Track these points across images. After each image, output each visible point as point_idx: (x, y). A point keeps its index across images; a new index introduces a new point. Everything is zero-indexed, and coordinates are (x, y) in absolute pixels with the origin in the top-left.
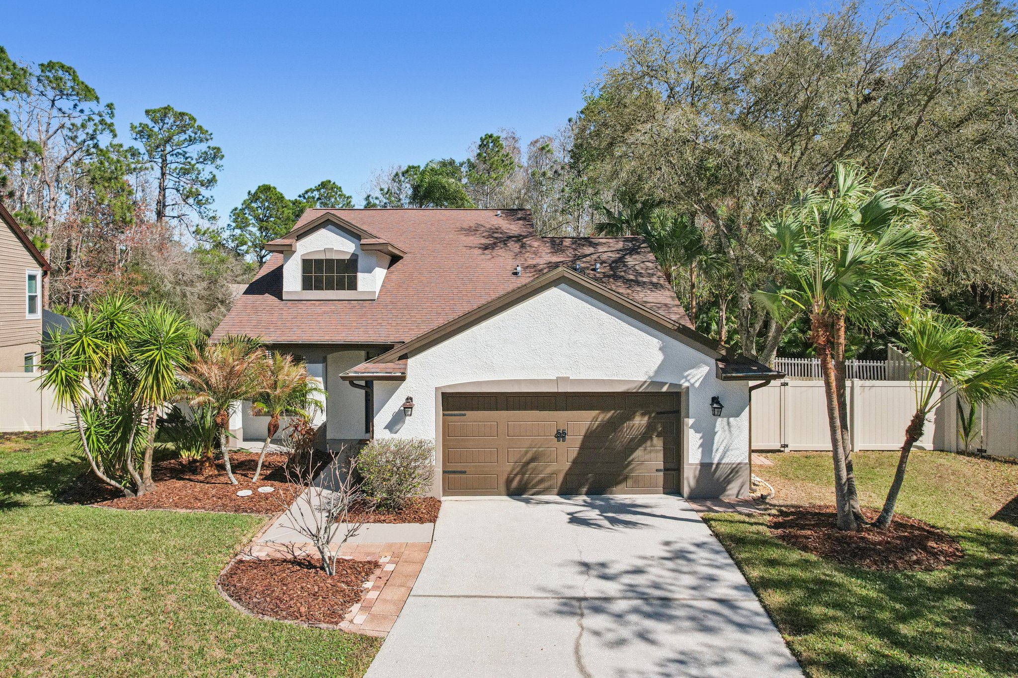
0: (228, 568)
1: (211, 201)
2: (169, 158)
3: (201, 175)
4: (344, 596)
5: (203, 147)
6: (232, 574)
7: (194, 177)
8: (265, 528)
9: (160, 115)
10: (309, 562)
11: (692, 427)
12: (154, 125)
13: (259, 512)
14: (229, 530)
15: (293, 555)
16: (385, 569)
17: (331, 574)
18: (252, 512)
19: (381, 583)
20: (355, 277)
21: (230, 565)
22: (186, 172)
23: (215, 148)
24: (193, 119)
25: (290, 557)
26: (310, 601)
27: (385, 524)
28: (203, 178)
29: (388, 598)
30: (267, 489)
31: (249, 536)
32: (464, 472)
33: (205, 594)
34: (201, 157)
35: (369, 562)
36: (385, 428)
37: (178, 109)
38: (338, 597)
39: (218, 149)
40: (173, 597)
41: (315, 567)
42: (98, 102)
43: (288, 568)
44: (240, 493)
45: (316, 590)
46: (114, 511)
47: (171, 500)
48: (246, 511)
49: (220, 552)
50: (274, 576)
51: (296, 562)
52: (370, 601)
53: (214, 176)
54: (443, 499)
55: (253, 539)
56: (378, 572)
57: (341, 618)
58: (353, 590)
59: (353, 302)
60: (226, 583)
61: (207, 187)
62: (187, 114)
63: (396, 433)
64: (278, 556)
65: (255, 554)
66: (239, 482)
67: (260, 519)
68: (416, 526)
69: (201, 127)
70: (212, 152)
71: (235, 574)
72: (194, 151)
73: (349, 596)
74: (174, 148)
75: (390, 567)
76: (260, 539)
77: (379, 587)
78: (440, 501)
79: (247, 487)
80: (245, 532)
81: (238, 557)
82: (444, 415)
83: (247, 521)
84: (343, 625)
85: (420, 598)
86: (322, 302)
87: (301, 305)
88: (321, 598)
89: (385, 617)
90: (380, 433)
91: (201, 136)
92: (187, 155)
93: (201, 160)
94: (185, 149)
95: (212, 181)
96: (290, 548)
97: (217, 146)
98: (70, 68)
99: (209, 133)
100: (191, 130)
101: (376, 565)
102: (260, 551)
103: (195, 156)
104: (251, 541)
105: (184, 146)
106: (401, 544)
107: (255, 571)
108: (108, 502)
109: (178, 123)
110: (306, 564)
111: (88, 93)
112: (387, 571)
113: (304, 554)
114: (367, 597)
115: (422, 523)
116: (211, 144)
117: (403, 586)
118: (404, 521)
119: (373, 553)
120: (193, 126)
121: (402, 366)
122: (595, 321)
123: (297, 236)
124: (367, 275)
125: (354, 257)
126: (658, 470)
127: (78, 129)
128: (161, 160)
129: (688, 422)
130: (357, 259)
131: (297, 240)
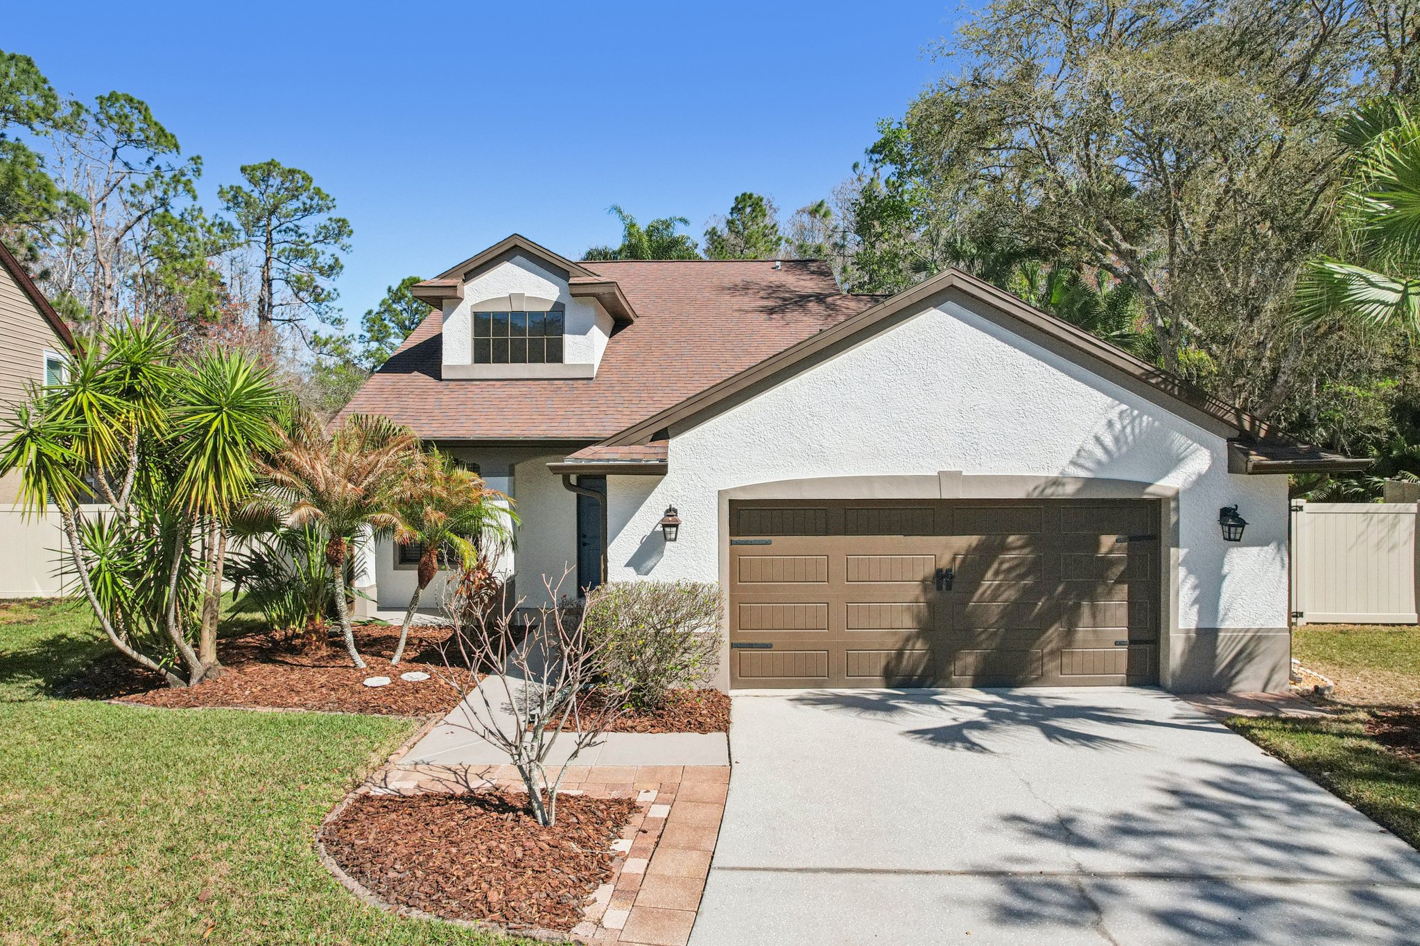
0: (340, 809)
1: (335, 296)
2: (275, 236)
3: (320, 259)
4: (578, 868)
6: (347, 820)
7: (310, 262)
8: (413, 739)
9: (261, 173)
10: (500, 799)
11: (1185, 563)
12: (252, 187)
13: (403, 713)
14: (347, 742)
15: (468, 787)
16: (649, 815)
17: (546, 823)
18: (390, 712)
19: (649, 841)
20: (560, 342)
21: (345, 805)
22: (300, 255)
23: (339, 221)
24: (307, 179)
25: (460, 790)
26: (508, 877)
27: (635, 734)
28: (323, 264)
29: (668, 873)
30: (417, 676)
31: (384, 752)
32: (768, 646)
33: (289, 861)
34: (321, 233)
35: (618, 802)
36: (627, 565)
37: (286, 165)
38: (566, 870)
39: (344, 221)
40: (224, 867)
41: (513, 809)
42: (178, 153)
43: (460, 811)
44: (369, 682)
45: (520, 855)
46: (145, 709)
47: (247, 692)
48: (380, 712)
49: (326, 779)
50: (432, 827)
51: (472, 799)
52: (631, 878)
53: (337, 260)
54: (732, 693)
55: (391, 758)
56: (637, 820)
57: (579, 917)
58: (593, 855)
59: (556, 382)
60: (335, 839)
61: (329, 276)
62: (299, 172)
63: (647, 574)
64: (439, 788)
65: (394, 784)
66: (368, 664)
67: (405, 724)
68: (695, 737)
69: (319, 189)
70: (335, 226)
71: (354, 821)
72: (310, 225)
73: (588, 869)
74: (283, 221)
75: (660, 812)
76: (403, 759)
77: (645, 850)
78: (727, 697)
79: (383, 672)
80: (377, 745)
81: (361, 791)
82: (732, 543)
83: (380, 727)
84: (581, 931)
85: (736, 873)
86: (506, 382)
87: (471, 387)
88: (530, 872)
89: (669, 915)
90: (618, 570)
91: (320, 202)
92: (300, 232)
93: (321, 238)
94: (297, 223)
95: (333, 269)
96: (461, 775)
97: (342, 217)
98: (141, 103)
99: (331, 198)
100: (305, 194)
101: (633, 807)
102: (403, 779)
103: (312, 233)
104: (387, 761)
105: (296, 217)
106: (673, 769)
107: (393, 816)
108: (139, 696)
109: (287, 184)
110: (493, 803)
111: (164, 139)
112: (654, 820)
113: (488, 785)
114: (624, 870)
115: (705, 732)
116: (334, 214)
117: (694, 849)
118: (669, 728)
119: (623, 785)
120: (307, 189)
121: (661, 450)
122: (1009, 368)
123: (465, 275)
124: (579, 338)
125: (559, 307)
126: (1118, 643)
127: (142, 192)
128: (263, 239)
129: (1177, 554)
130: (563, 312)
131: (464, 281)
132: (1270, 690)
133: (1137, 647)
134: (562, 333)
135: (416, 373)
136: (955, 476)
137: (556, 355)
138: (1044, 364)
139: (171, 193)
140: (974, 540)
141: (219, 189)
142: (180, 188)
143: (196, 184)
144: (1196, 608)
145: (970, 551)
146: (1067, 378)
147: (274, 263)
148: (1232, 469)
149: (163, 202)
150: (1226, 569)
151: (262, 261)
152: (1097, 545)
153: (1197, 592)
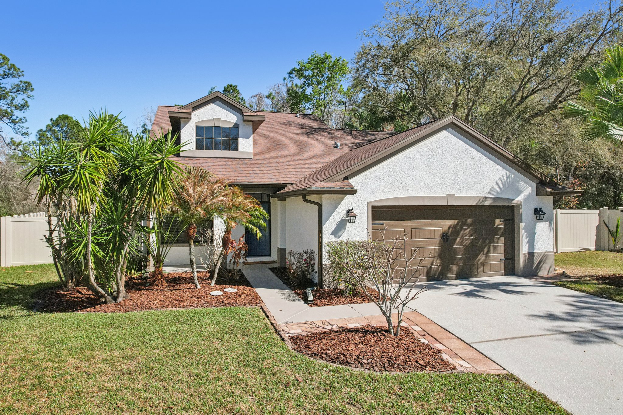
1: (24, 121)
3: (16, 100)
5: (16, 81)
7: (9, 102)
17: (395, 335)
20: (237, 141)
23: (26, 82)
28: (17, 103)
30: (231, 290)
34: (15, 88)
36: (331, 234)
39: (29, 83)
52: (447, 350)
53: (27, 102)
57: (451, 364)
59: (235, 159)
61: (20, 110)
63: (339, 238)
69: (14, 65)
86: (212, 159)
89: (480, 360)
90: (327, 237)
93: (15, 90)
95: (24, 106)
97: (28, 81)
99: (21, 70)
112: (420, 331)
114: (440, 348)
116: (22, 78)
117: (450, 338)
122: (470, 155)
123: (193, 108)
124: (245, 140)
125: (236, 126)
129: (522, 225)
130: (238, 128)
131: (193, 111)
132: (550, 274)
133: (506, 261)
134: (238, 137)
136: (452, 196)
137: (235, 147)
140: (456, 221)
144: (527, 245)
145: (455, 226)
146: (488, 159)
148: (538, 194)
150: (536, 231)
152: (494, 222)
153: (528, 239)
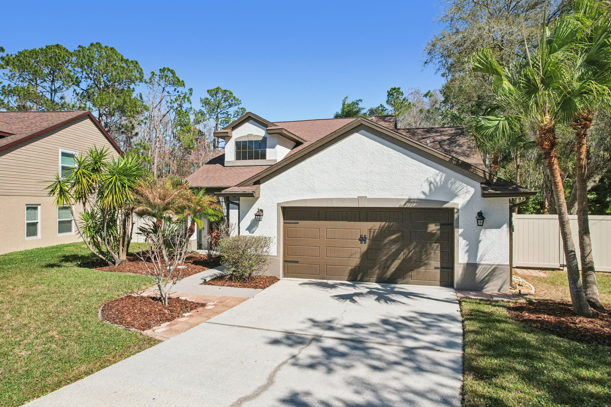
2: (220, 116)
4: (163, 317)
5: (236, 108)
9: (214, 92)
11: (461, 235)
12: (211, 98)
16: (205, 308)
17: (165, 304)
19: (196, 314)
20: (265, 151)
21: (121, 297)
23: (242, 109)
24: (231, 93)
29: (190, 322)
30: (183, 267)
31: (148, 286)
32: (297, 262)
35: (199, 304)
36: (246, 230)
37: (223, 89)
38: (158, 317)
42: (184, 87)
52: (178, 322)
54: (281, 278)
56: (200, 308)
57: (150, 328)
58: (172, 315)
62: (228, 91)
65: (143, 294)
68: (250, 290)
69: (235, 97)
70: (241, 111)
72: (232, 111)
73: (167, 318)
74: (222, 109)
75: (210, 307)
76: (153, 288)
77: (192, 316)
78: (278, 279)
81: (131, 295)
82: (285, 223)
84: (147, 331)
85: (209, 324)
86: (245, 167)
90: (243, 232)
91: (235, 102)
92: (228, 113)
93: (236, 115)
94: (227, 110)
98: (172, 71)
99: (239, 100)
100: (230, 99)
101: (203, 305)
102: (147, 293)
103: (233, 114)
105: (226, 108)
106: (230, 297)
109: (224, 96)
111: (178, 82)
115: (256, 288)
116: (240, 106)
117: (207, 317)
118: (245, 286)
119: (209, 300)
120: (231, 97)
121: (255, 188)
123: (233, 128)
124: (272, 150)
125: (265, 139)
126: (436, 268)
127: (174, 102)
128: (215, 117)
129: (459, 232)
130: (266, 140)
131: (232, 130)
132: (501, 291)
133: (444, 270)
134: (266, 148)
135: (218, 164)
136: (364, 198)
137: (264, 157)
138: (400, 153)
139: (183, 102)
141: (200, 99)
142: (186, 100)
143: (191, 98)
144: (467, 254)
147: (219, 126)
149: (181, 106)
151: (215, 125)
152: (426, 228)
153: (467, 248)
